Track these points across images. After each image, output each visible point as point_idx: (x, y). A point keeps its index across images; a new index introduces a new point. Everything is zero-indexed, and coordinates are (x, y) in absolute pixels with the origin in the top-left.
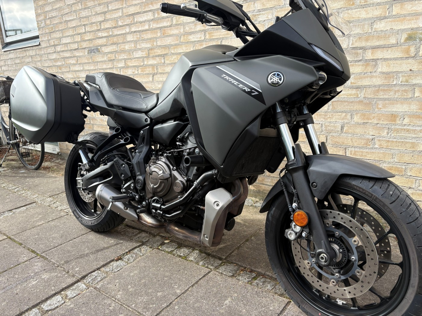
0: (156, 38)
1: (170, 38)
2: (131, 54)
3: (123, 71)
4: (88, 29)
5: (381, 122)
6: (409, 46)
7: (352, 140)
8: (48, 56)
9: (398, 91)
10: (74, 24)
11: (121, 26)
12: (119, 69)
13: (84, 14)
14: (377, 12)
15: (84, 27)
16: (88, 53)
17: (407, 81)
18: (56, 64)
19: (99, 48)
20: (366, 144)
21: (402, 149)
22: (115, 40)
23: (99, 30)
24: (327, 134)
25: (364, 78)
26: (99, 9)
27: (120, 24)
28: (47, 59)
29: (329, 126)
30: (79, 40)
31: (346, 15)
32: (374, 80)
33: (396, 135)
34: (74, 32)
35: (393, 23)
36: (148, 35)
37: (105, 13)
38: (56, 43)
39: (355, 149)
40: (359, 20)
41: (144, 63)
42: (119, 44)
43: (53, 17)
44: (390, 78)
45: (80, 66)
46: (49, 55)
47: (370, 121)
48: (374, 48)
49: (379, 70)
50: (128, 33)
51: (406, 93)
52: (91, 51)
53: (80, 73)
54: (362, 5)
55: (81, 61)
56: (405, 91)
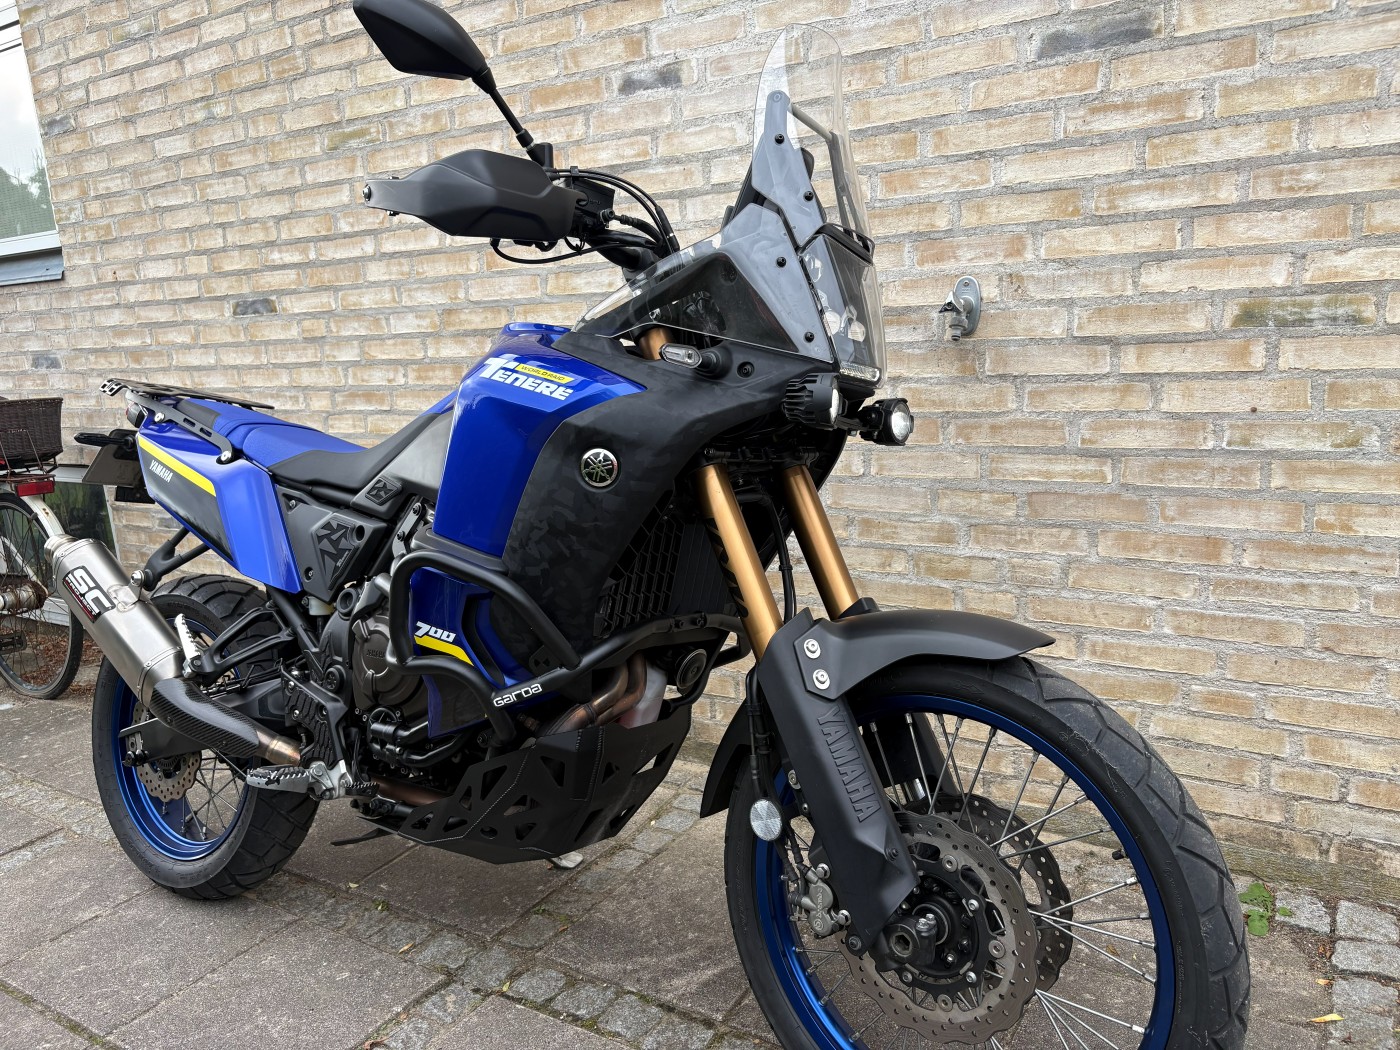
0: (466, 277)
1: (511, 280)
2: (384, 322)
3: (355, 375)
4: (233, 237)
5: (1178, 560)
6: (1248, 341)
7: (1093, 609)
8: (92, 315)
9: (1222, 469)
10: (184, 220)
11: (346, 236)
12: (340, 368)
13: (220, 189)
14: (1148, 239)
15: (220, 231)
16: (235, 313)
17: (1245, 442)
18: (123, 344)
19: (273, 298)
20: (1138, 623)
21: (1244, 640)
22: (327, 276)
23: (271, 244)
24: (1018, 591)
25: (1120, 427)
26: (272, 179)
27: (346, 228)
28: (90, 325)
29: (1021, 567)
30: (205, 270)
31: (1055, 243)
32: (1149, 434)
33: (1222, 598)
34: (185, 246)
35: (1197, 273)
36: (437, 265)
37: (291, 192)
38: (122, 275)
39: (1105, 637)
40: (1094, 259)
41: (426, 352)
42: (340, 290)
43: (109, 196)
44: (1197, 430)
45: (206, 353)
46: (96, 313)
47: (1144, 556)
48: (1144, 342)
49: (1164, 407)
50: (372, 258)
51: (1246, 476)
52: (244, 307)
53: (209, 376)
54: (1101, 217)
55: (209, 338)
56: (1244, 471)
